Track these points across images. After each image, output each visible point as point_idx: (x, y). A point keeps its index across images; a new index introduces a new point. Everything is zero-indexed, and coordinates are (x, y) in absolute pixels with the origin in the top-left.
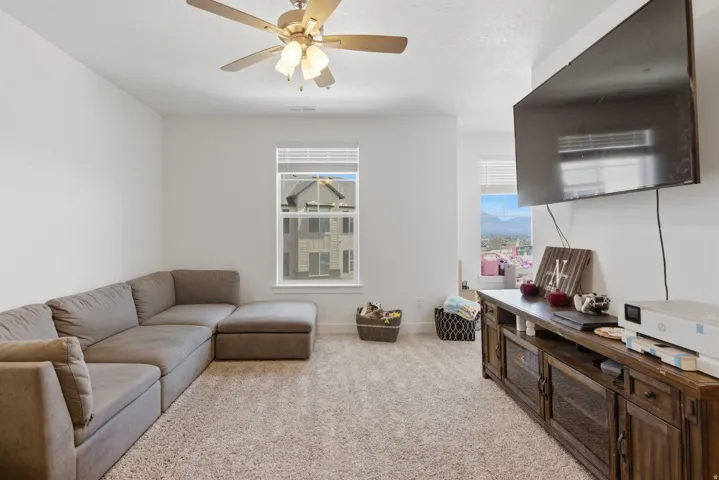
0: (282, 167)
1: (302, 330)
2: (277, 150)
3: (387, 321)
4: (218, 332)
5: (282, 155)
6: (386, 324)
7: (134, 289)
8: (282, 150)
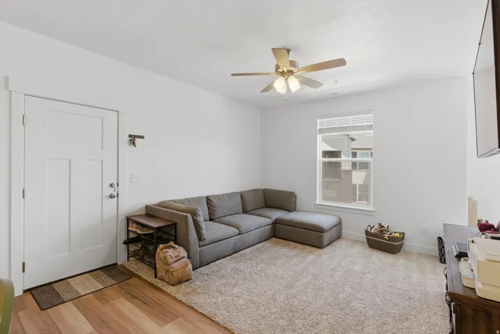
0: (321, 131)
1: (319, 230)
2: (318, 120)
3: (386, 237)
4: (276, 223)
5: (321, 124)
6: (386, 239)
7: (242, 196)
8: (321, 120)
